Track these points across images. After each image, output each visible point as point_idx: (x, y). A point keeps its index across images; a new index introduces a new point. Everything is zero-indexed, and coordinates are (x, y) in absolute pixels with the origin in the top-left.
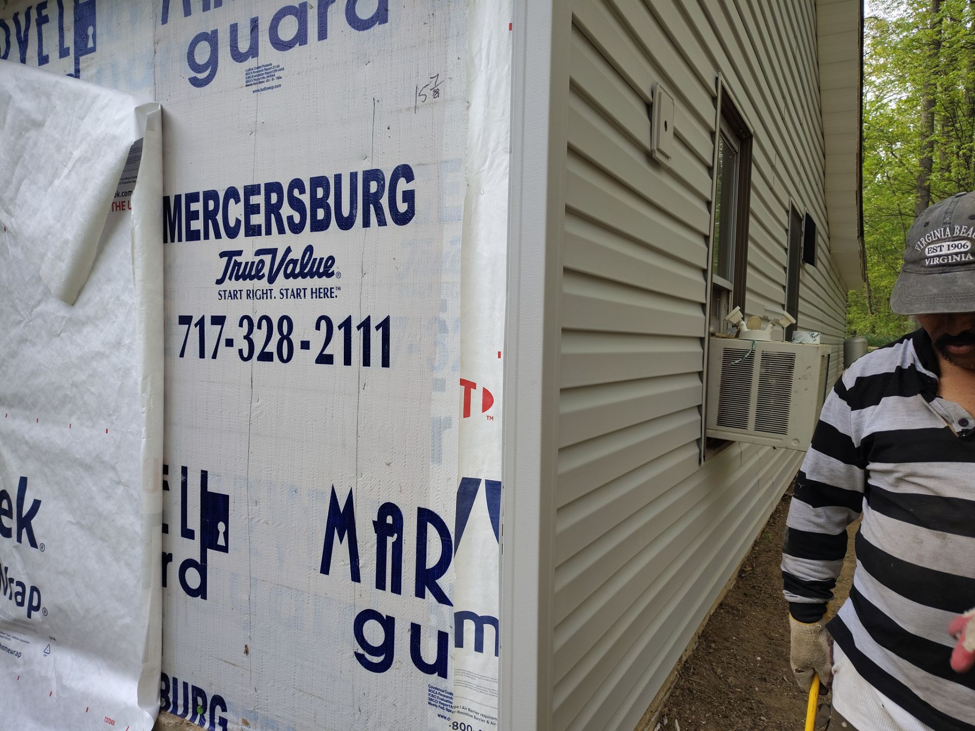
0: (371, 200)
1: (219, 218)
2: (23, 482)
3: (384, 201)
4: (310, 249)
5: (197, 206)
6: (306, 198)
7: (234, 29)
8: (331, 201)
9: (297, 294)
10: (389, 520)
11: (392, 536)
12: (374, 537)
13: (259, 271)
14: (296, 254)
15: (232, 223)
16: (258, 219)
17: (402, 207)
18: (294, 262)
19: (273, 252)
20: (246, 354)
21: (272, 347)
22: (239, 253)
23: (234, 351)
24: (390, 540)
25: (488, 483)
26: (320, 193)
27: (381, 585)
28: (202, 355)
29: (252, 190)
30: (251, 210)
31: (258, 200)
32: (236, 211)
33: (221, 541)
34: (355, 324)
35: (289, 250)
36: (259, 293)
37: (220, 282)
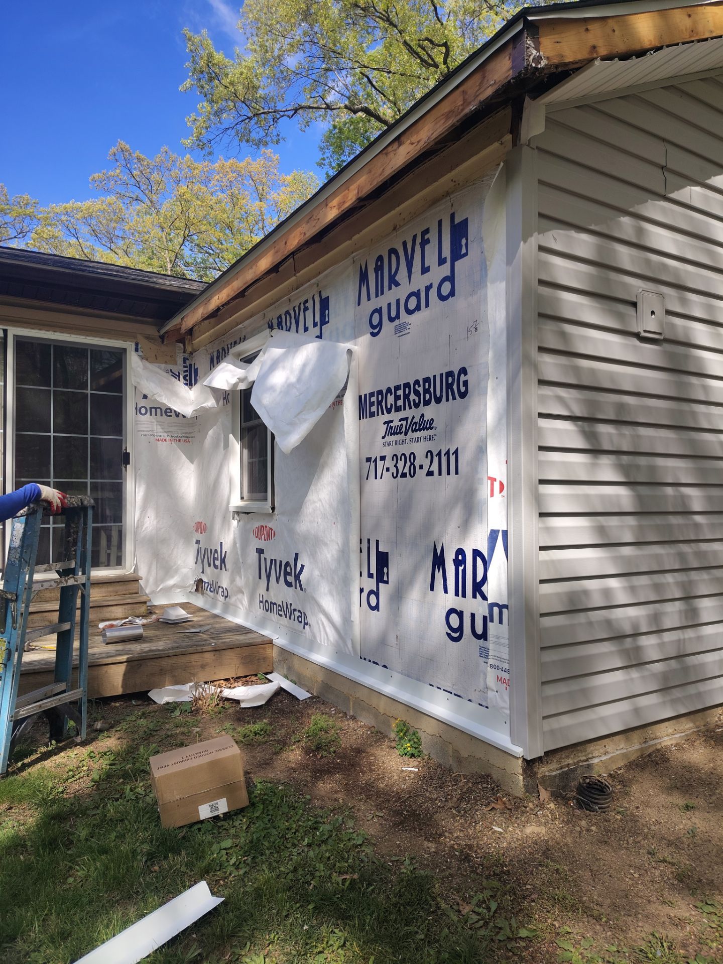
0: (449, 386)
1: (383, 404)
2: (297, 555)
3: (455, 387)
4: (423, 415)
5: (374, 399)
6: (421, 389)
7: (389, 305)
8: (432, 389)
9: (417, 441)
10: (460, 557)
11: (461, 566)
12: (454, 567)
13: (400, 430)
14: (417, 419)
15: (389, 406)
16: (400, 403)
17: (463, 389)
18: (416, 423)
19: (406, 419)
20: (395, 475)
21: (406, 470)
22: (392, 421)
23: (390, 473)
24: (461, 568)
25: (503, 531)
26: (427, 385)
27: (457, 594)
28: (376, 478)
29: (397, 388)
30: (397, 398)
31: (400, 392)
32: (391, 399)
33: (385, 579)
34: (443, 453)
35: (413, 417)
36: (401, 441)
37: (383, 438)
